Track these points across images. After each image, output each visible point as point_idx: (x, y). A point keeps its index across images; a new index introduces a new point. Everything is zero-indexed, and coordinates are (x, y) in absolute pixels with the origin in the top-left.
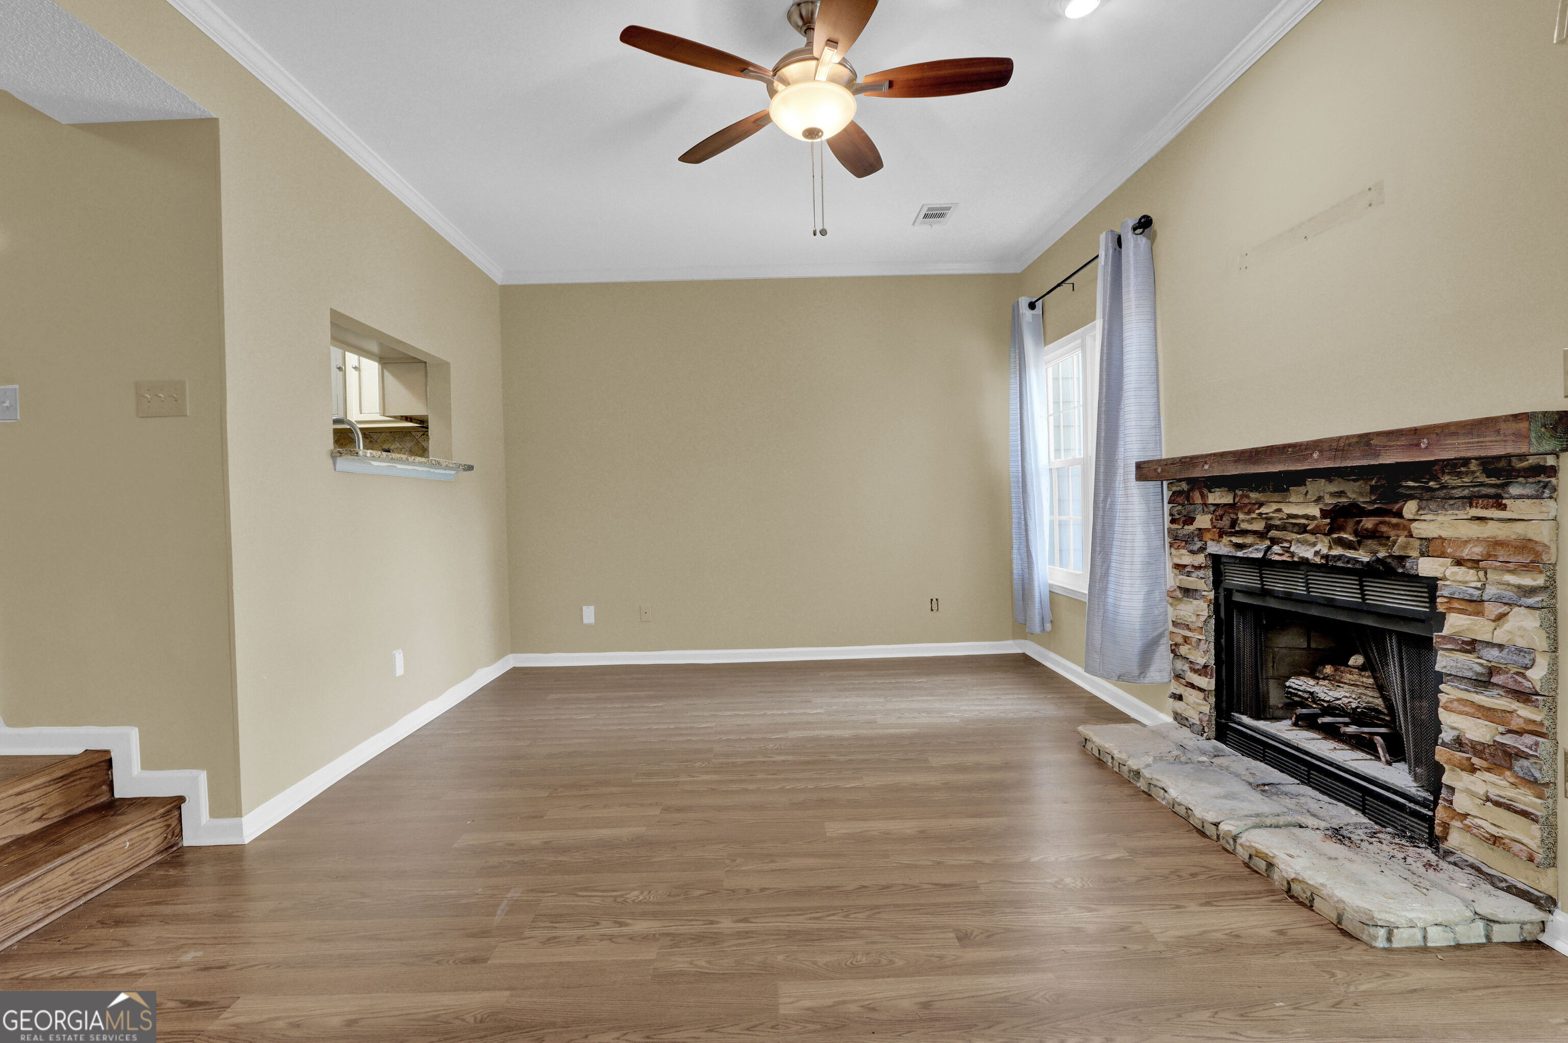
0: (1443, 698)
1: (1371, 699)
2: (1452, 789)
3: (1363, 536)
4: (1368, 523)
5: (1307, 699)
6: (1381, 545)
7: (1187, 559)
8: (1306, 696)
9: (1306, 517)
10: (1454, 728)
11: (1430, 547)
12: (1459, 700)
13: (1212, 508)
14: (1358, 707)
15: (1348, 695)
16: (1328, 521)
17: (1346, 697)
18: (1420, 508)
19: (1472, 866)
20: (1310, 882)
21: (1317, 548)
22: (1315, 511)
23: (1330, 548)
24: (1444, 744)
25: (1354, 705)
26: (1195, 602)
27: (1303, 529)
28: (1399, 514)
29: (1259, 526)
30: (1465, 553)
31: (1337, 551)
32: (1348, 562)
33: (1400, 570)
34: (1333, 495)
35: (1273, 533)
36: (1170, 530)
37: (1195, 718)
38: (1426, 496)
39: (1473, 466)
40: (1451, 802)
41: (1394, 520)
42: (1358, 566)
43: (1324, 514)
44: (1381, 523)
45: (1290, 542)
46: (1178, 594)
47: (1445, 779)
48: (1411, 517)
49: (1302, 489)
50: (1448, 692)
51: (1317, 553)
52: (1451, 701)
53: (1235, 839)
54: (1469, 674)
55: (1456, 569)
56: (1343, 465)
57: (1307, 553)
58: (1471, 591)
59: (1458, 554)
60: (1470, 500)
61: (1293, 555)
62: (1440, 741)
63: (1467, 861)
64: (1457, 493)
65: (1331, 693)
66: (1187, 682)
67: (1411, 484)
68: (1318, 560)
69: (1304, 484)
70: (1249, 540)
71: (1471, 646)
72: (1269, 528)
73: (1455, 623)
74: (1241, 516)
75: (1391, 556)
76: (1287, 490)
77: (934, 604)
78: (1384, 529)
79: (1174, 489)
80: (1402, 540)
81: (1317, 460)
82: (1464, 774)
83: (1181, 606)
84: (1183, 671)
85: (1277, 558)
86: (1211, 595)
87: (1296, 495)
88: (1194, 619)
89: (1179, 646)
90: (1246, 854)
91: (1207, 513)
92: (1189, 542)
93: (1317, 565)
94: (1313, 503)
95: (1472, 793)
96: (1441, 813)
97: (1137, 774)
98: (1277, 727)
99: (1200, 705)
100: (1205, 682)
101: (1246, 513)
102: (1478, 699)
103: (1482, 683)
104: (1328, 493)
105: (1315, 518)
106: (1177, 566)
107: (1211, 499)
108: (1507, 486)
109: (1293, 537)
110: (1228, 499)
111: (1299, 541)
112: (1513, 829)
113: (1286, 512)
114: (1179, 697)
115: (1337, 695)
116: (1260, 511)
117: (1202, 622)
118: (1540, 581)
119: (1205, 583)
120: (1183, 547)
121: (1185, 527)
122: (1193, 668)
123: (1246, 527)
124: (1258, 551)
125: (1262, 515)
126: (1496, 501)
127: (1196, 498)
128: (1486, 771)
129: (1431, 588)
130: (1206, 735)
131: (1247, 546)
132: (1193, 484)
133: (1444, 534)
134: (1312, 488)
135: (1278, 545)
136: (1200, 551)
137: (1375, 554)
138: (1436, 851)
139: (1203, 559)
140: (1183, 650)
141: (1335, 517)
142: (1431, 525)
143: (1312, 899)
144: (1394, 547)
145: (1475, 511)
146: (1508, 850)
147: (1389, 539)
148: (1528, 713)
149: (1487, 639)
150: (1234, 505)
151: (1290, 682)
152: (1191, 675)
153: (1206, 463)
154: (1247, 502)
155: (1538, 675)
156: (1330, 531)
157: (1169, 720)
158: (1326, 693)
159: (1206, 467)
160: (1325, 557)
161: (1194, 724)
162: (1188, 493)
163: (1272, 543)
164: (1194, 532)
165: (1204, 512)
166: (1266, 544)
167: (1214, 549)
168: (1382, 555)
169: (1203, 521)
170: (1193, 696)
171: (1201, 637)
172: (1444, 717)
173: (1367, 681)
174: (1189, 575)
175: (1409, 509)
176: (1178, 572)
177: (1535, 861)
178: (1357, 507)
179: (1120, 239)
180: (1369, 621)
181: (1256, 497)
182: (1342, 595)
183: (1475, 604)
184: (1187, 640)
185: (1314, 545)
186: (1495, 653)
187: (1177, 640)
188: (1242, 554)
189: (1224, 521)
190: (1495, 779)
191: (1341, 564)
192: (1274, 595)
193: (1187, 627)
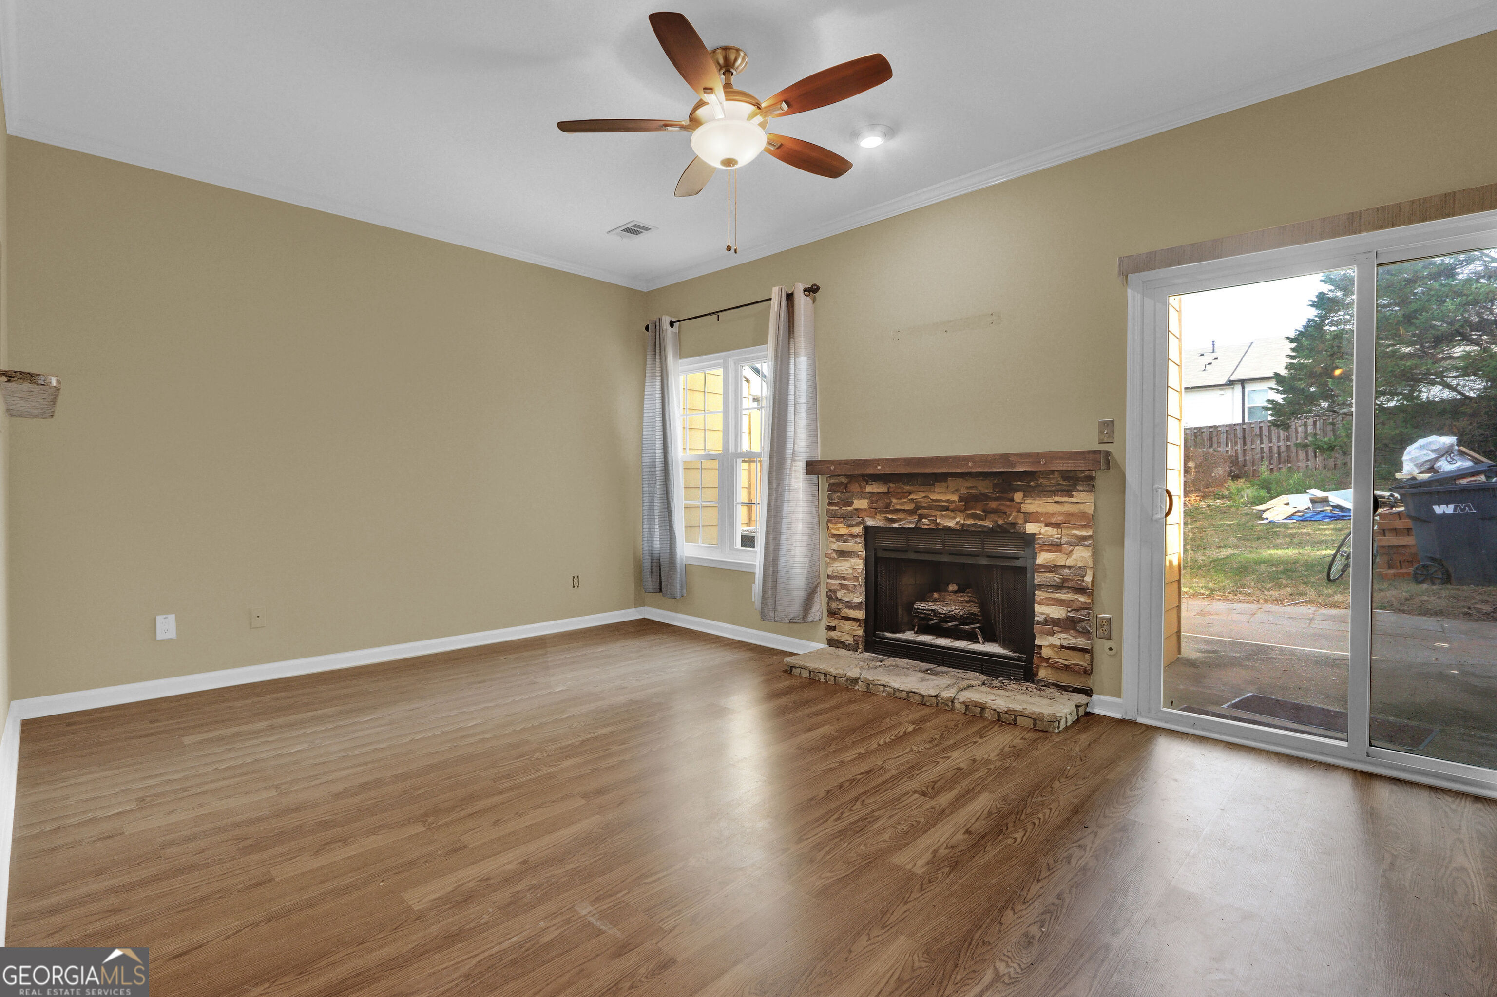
0: (1038, 598)
1: (970, 609)
2: (1040, 647)
3: (987, 512)
4: (993, 504)
5: (930, 615)
6: (999, 517)
7: (843, 529)
8: (930, 612)
9: (948, 501)
10: (1043, 613)
11: (1030, 517)
12: (1046, 598)
13: (868, 495)
14: (964, 614)
15: (957, 608)
16: (964, 503)
17: (956, 609)
18: (1024, 496)
19: (1054, 684)
20: (1017, 709)
21: (957, 520)
22: (955, 498)
23: (964, 520)
24: (1039, 623)
25: (962, 614)
26: (852, 560)
27: (946, 509)
28: (1012, 500)
29: (910, 507)
30: (1053, 520)
31: (970, 522)
32: (979, 528)
33: (1012, 531)
34: (967, 488)
35: (920, 512)
36: (828, 511)
37: (849, 640)
38: (1029, 490)
39: (1056, 475)
40: (1041, 654)
41: (1008, 503)
42: (985, 530)
43: (961, 499)
44: (1000, 504)
45: (935, 516)
46: (834, 555)
47: (1037, 642)
48: (1019, 501)
49: (944, 484)
50: (1039, 595)
51: (957, 523)
52: (1042, 599)
53: (953, 702)
54: (1054, 584)
55: (1047, 529)
56: (989, 471)
57: (951, 524)
58: (1056, 540)
59: (1048, 521)
60: (1054, 493)
61: (938, 524)
62: (1035, 622)
63: (1050, 683)
64: (1048, 489)
65: (945, 609)
66: (842, 616)
67: (1019, 483)
68: (958, 527)
69: (946, 481)
70: (901, 516)
71: (1053, 568)
72: (917, 508)
73: (1043, 558)
74: (894, 501)
75: (1006, 523)
76: (933, 484)
77: (575, 582)
78: (1002, 508)
79: (832, 481)
80: (1014, 514)
81: (971, 467)
82: (1049, 637)
83: (836, 564)
84: (839, 609)
85: (926, 526)
86: (863, 554)
87: (939, 487)
88: (851, 571)
89: (835, 592)
90: (963, 707)
91: (864, 498)
92: (846, 518)
93: (956, 530)
94: (953, 492)
95: (1052, 646)
96: (1035, 661)
97: (855, 681)
98: (909, 635)
99: (854, 630)
100: (860, 614)
101: (898, 499)
102: (1057, 596)
103: (1059, 587)
104: (964, 487)
105: (954, 501)
106: (834, 536)
107: (869, 489)
108: (1075, 485)
109: (938, 513)
110: (883, 489)
111: (943, 516)
112: (1075, 659)
113: (932, 498)
114: (833, 628)
115: (950, 609)
116: (910, 497)
117: (858, 573)
118: (1090, 533)
119: (858, 546)
120: (841, 522)
121: (844, 508)
122: (850, 605)
123: (898, 507)
124: (910, 522)
125: (913, 499)
126: (1069, 493)
127: (855, 488)
128: (1060, 632)
129: (1029, 541)
130: (860, 650)
131: (900, 520)
132: (851, 478)
133: (1039, 510)
134: (952, 483)
135: (926, 518)
136: (858, 524)
137: (996, 522)
138: (1032, 682)
139: (858, 530)
140: (840, 594)
141: (968, 502)
142: (1032, 505)
143: (1015, 719)
144: (1009, 518)
145: (1057, 499)
146: (1073, 671)
147: (1005, 513)
148: (1082, 599)
149: (1063, 563)
150: (888, 493)
151: (917, 605)
152: (847, 610)
153: (878, 465)
154: (899, 491)
155: (1088, 579)
156: (966, 509)
157: (822, 646)
158: (942, 609)
159: (879, 467)
160: (963, 525)
161: (850, 644)
162: (847, 484)
163: (921, 517)
164: (851, 512)
165: (862, 498)
166: (916, 518)
167: (870, 522)
168: (1000, 522)
169: (861, 504)
170: (848, 626)
171: (856, 584)
172: (1038, 608)
173: (962, 599)
174: (845, 541)
175: (1018, 497)
176: (834, 540)
177: (1087, 672)
178: (984, 495)
179: (790, 297)
180: (984, 561)
181: (907, 488)
182: (968, 548)
183: (1056, 547)
184: (843, 587)
185: (954, 518)
186: (1067, 571)
187: (833, 588)
188: (895, 525)
189: (880, 504)
190: (1066, 635)
191: (973, 528)
192: (916, 550)
193: (844, 578)
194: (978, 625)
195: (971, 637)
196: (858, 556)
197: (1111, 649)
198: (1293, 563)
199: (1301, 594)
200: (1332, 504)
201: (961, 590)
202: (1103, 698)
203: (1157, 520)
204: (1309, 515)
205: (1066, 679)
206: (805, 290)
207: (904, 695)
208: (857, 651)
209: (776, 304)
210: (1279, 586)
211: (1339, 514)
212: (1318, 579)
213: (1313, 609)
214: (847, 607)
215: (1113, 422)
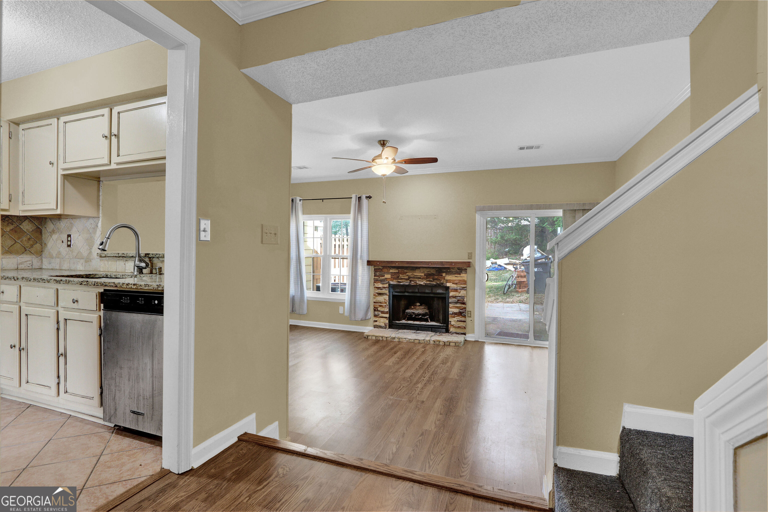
1: (425, 311)
2: (451, 321)
3: (434, 280)
4: (436, 277)
5: (412, 314)
6: (438, 281)
7: (380, 285)
8: (412, 313)
9: (421, 276)
10: (452, 311)
11: (448, 281)
12: (453, 306)
13: (390, 273)
15: (421, 311)
16: (426, 277)
18: (446, 275)
19: (455, 333)
20: (449, 341)
21: (424, 282)
22: (423, 275)
23: (426, 282)
24: (450, 314)
25: (422, 313)
26: (383, 296)
27: (420, 278)
28: (442, 276)
29: (407, 277)
30: (455, 282)
31: (428, 283)
33: (442, 286)
34: (427, 271)
36: (374, 279)
37: (383, 325)
38: (447, 273)
39: (456, 268)
40: (451, 324)
41: (441, 277)
42: (433, 285)
43: (425, 275)
45: (416, 281)
46: (377, 295)
47: (450, 320)
48: (444, 276)
49: (419, 270)
50: (451, 305)
52: (451, 307)
53: (429, 341)
54: (455, 302)
55: (453, 285)
57: (422, 283)
58: (456, 288)
59: (453, 282)
60: (455, 274)
61: (417, 283)
64: (454, 272)
66: (379, 317)
67: (445, 271)
68: (424, 284)
70: (403, 280)
71: (455, 297)
72: (409, 278)
73: (451, 294)
74: (401, 275)
75: (440, 283)
76: (415, 270)
78: (439, 278)
79: (377, 268)
80: (443, 280)
81: (430, 265)
82: (453, 318)
83: (378, 298)
84: (378, 314)
85: (413, 284)
86: (388, 294)
87: (417, 271)
88: (384, 300)
89: (377, 308)
90: (433, 342)
91: (389, 274)
92: (382, 281)
93: (424, 285)
94: (422, 273)
95: (455, 321)
96: (449, 326)
97: (394, 338)
98: (404, 321)
99: (385, 321)
100: (387, 315)
101: (402, 275)
102: (456, 305)
103: (456, 303)
104: (426, 271)
105: (423, 276)
106: (376, 288)
107: (391, 271)
108: (462, 271)
109: (417, 280)
110: (397, 271)
111: (419, 281)
112: (462, 324)
113: (415, 275)
114: (376, 321)
115: (419, 312)
116: (407, 274)
117: (387, 301)
118: (466, 286)
119: (386, 291)
120: (380, 283)
121: (380, 278)
122: (383, 312)
123: (402, 277)
124: (407, 283)
125: (408, 275)
126: (460, 274)
127: (385, 270)
128: (457, 316)
129: (447, 288)
130: (387, 328)
131: (403, 282)
132: (384, 267)
133: (451, 279)
134: (422, 270)
135: (413, 281)
136: (386, 283)
137: (437, 283)
138: (448, 333)
139: (386, 285)
140: (379, 309)
141: (428, 276)
142: (448, 277)
143: (450, 344)
144: (441, 281)
145: (456, 275)
146: (461, 328)
147: (440, 280)
148: (464, 306)
149: (458, 295)
150: (398, 272)
151: (407, 311)
153: (397, 263)
154: (403, 272)
155: (465, 300)
156: (427, 279)
157: (372, 328)
158: (416, 312)
159: (397, 264)
160: (425, 284)
162: (382, 269)
163: (411, 281)
164: (384, 279)
165: (388, 274)
166: (409, 281)
167: (392, 283)
168: (438, 283)
169: (388, 276)
170: (382, 320)
171: (386, 304)
172: (450, 310)
173: (422, 308)
174: (381, 289)
175: (444, 274)
176: (377, 289)
177: (465, 328)
178: (433, 274)
179: (360, 198)
180: (432, 295)
181: (406, 271)
182: (427, 291)
183: (456, 290)
184: (380, 306)
185: (423, 281)
186: (459, 297)
187: (376, 306)
188: (401, 284)
189: (395, 276)
190: (458, 317)
191: (429, 285)
192: (408, 292)
193: (381, 303)
194: (428, 316)
195: (426, 320)
196: (386, 295)
197: (471, 320)
198: (491, 288)
199: (497, 299)
200: (498, 264)
201: (421, 305)
202: (470, 335)
203: (484, 282)
204: (491, 269)
205: (459, 331)
206: (366, 197)
207: (413, 341)
208: (386, 329)
209: (353, 200)
210: (490, 297)
211: (501, 268)
212: (500, 293)
213: (502, 304)
214: (382, 313)
215: (472, 253)
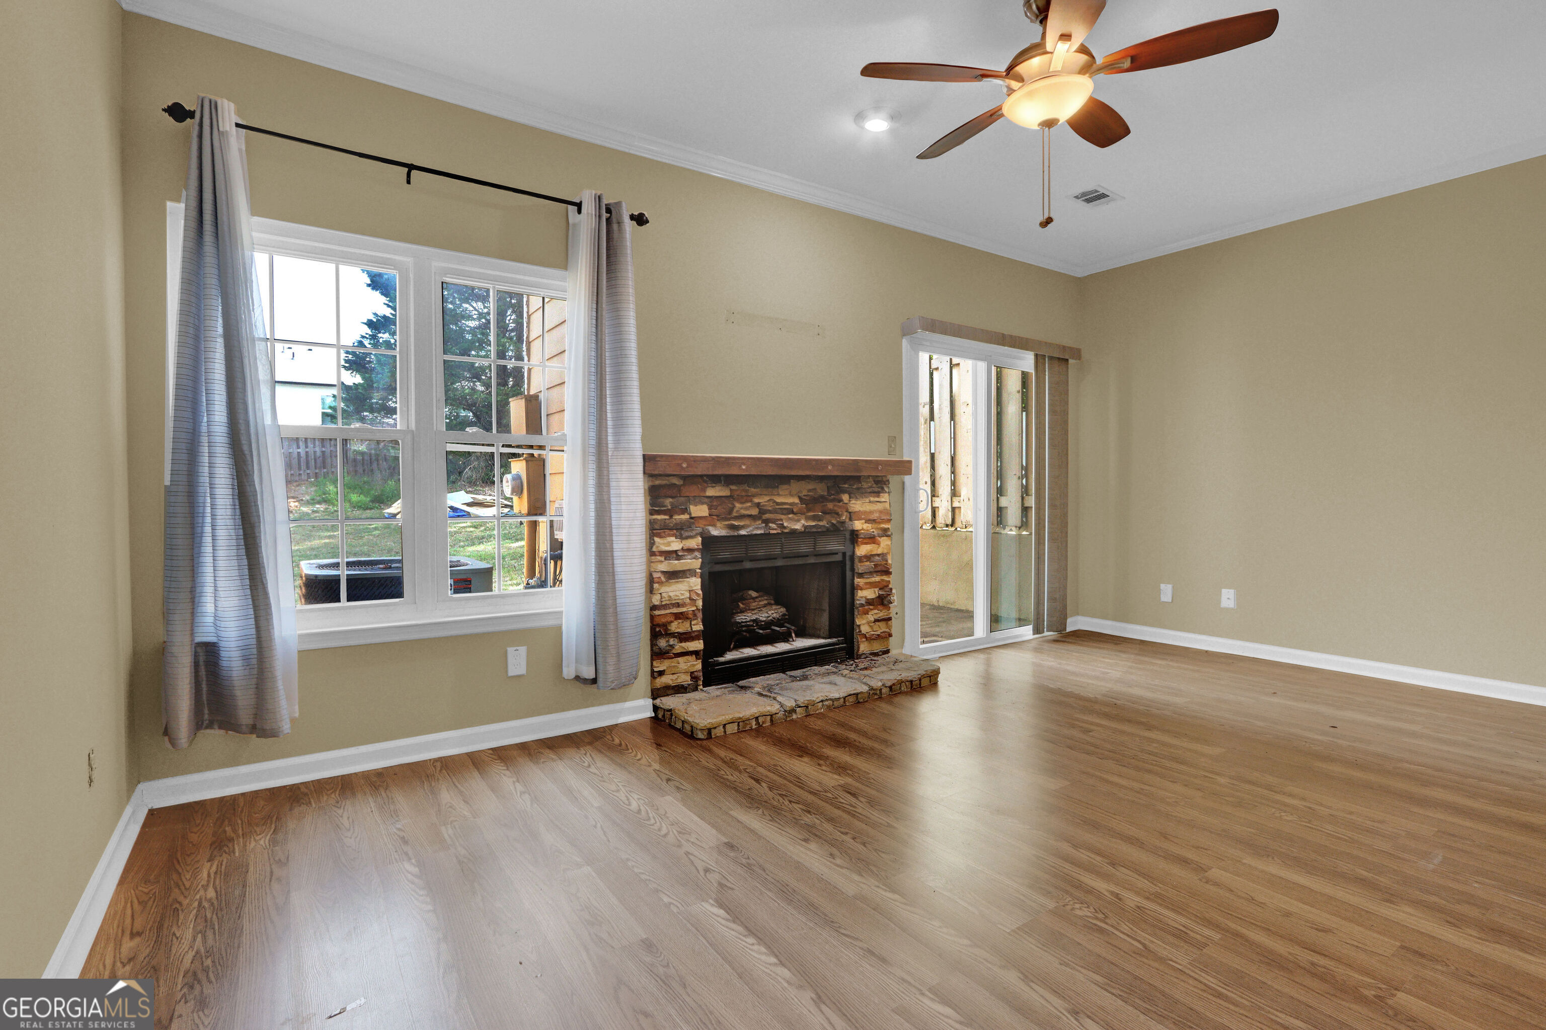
0: (859, 585)
2: (859, 626)
4: (830, 506)
6: (832, 517)
7: (675, 544)
8: (751, 623)
9: (791, 504)
10: (861, 597)
11: (855, 515)
12: (865, 583)
13: (706, 500)
14: (779, 617)
16: (805, 505)
17: (772, 614)
18: (850, 497)
19: (870, 654)
22: (797, 499)
23: (807, 522)
24: (859, 605)
25: (777, 617)
26: (688, 580)
28: (841, 501)
29: (755, 512)
30: (870, 516)
31: (812, 523)
32: (820, 528)
33: (842, 529)
34: (809, 491)
35: (764, 516)
36: (654, 521)
37: (685, 679)
38: (853, 492)
39: (871, 478)
40: (861, 632)
41: (839, 503)
42: (824, 529)
43: (803, 501)
44: (834, 505)
45: (782, 519)
46: (659, 577)
47: (857, 623)
48: (847, 502)
49: (786, 487)
50: (859, 581)
51: (803, 525)
54: (868, 570)
55: (867, 525)
57: (798, 526)
58: (871, 533)
59: (868, 518)
60: (870, 493)
61: (785, 528)
62: (856, 607)
63: (867, 654)
66: (675, 654)
67: (846, 485)
68: (802, 529)
69: (789, 483)
70: (746, 522)
71: (869, 557)
72: (764, 511)
73: (862, 549)
74: (738, 505)
75: (838, 522)
76: (777, 487)
78: (836, 508)
79: (658, 483)
80: (844, 513)
82: (867, 616)
83: (665, 589)
84: (671, 646)
85: (775, 532)
86: (701, 571)
87: (781, 488)
88: (687, 594)
89: (663, 624)
91: (703, 503)
92: (680, 530)
93: (802, 532)
94: (795, 494)
95: (868, 623)
96: (856, 638)
99: (691, 664)
100: (698, 644)
101: (742, 503)
102: (870, 579)
103: (871, 573)
104: (805, 488)
105: (797, 503)
106: (658, 552)
107: (710, 492)
108: (881, 487)
109: (783, 517)
110: (724, 492)
111: (790, 519)
112: (881, 627)
113: (778, 501)
114: (660, 672)
115: (764, 614)
116: (756, 500)
117: (696, 594)
118: (889, 525)
119: (694, 563)
120: (670, 536)
121: (673, 516)
122: (685, 637)
123: (742, 512)
124: (758, 528)
125: (758, 505)
126: (877, 494)
127: (692, 491)
128: (872, 609)
129: (854, 537)
130: (698, 686)
131: (748, 526)
132: (685, 478)
133: (861, 509)
134: (795, 486)
135: (773, 523)
136: (695, 535)
137: (831, 521)
138: (856, 658)
139: (695, 542)
140: (671, 627)
141: (810, 503)
142: (858, 505)
144: (841, 516)
145: (872, 498)
146: (880, 638)
147: (837, 513)
148: (885, 578)
149: (875, 552)
150: (731, 496)
151: (737, 619)
152: (683, 644)
153: (744, 464)
154: (744, 494)
155: (889, 561)
156: (807, 511)
157: (647, 701)
158: (758, 616)
159: (744, 467)
160: (806, 527)
161: (689, 685)
162: (680, 486)
163: (767, 521)
164: (687, 520)
165: (701, 502)
166: (762, 522)
167: (715, 532)
168: (834, 522)
169: (700, 510)
170: (682, 662)
171: (694, 608)
172: (857, 594)
173: (767, 602)
174: (679, 558)
175: (845, 497)
176: (662, 559)
177: (888, 635)
178: (822, 497)
180: (811, 560)
181: (751, 489)
182: (804, 549)
183: (871, 538)
184: (675, 616)
185: (799, 521)
186: (877, 558)
187: (659, 620)
188: (739, 532)
189: (721, 510)
190: (876, 611)
191: (814, 530)
192: (753, 560)
193: (678, 605)
194: (788, 624)
196: (694, 573)
197: (899, 611)
201: (759, 595)
205: (877, 647)
208: (695, 688)
209: (590, 213)
214: (679, 640)
